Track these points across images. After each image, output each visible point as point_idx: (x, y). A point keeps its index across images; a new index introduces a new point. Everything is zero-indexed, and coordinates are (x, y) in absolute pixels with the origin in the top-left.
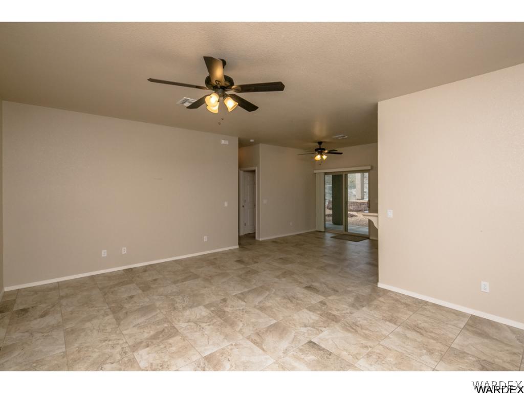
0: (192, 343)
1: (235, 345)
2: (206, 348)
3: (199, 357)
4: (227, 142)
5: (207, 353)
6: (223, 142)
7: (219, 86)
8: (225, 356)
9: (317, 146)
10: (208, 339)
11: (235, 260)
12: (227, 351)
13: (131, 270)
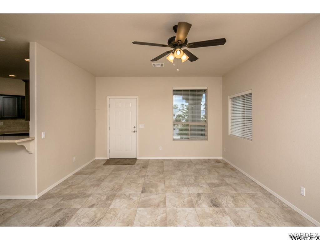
0: (197, 218)
1: (175, 206)
2: (191, 212)
3: (197, 209)
5: (192, 209)
8: (184, 204)
10: (186, 217)
12: (181, 205)
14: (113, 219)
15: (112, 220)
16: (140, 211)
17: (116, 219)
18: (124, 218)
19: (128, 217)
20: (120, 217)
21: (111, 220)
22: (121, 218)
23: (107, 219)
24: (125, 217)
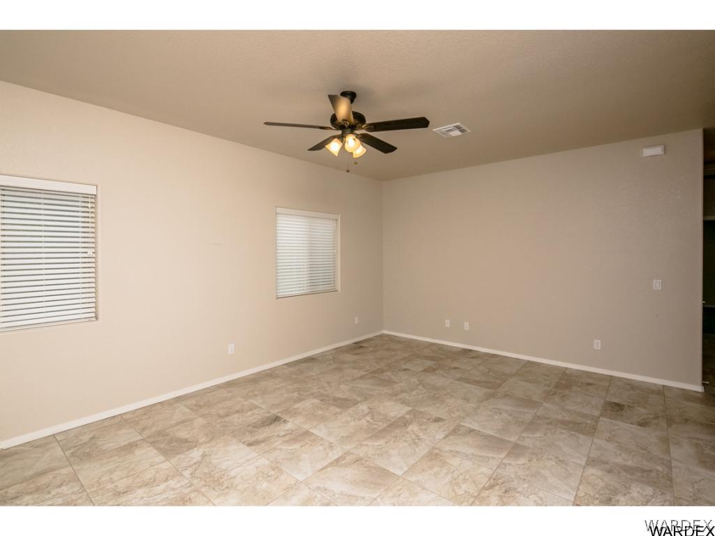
4: (658, 151)
6: (648, 152)
7: (346, 126)
14: (461, 477)
15: (465, 476)
16: (401, 468)
17: (456, 474)
18: (439, 469)
19: (431, 468)
20: (446, 474)
21: (467, 477)
22: (445, 471)
23: (474, 482)
24: (436, 469)
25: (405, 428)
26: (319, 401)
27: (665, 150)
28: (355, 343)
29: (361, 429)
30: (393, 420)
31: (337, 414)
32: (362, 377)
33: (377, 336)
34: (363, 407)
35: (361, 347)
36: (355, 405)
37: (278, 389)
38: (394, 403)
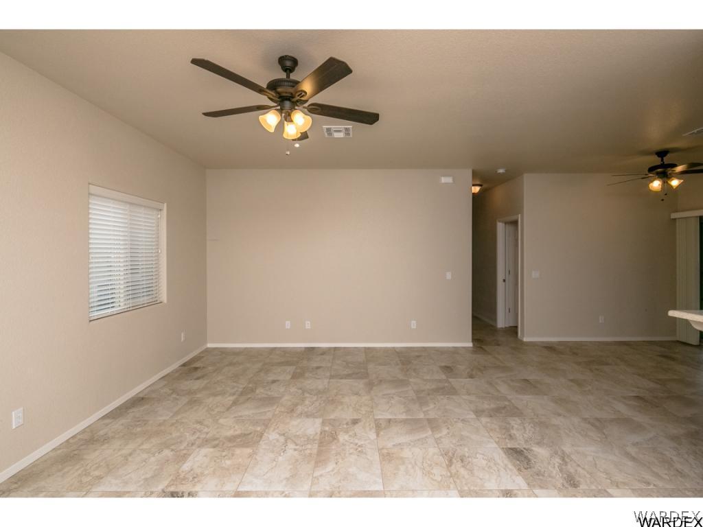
4: (449, 180)
6: (444, 180)
9: (656, 161)
11: (443, 364)
13: (313, 348)
25: (336, 441)
26: (212, 450)
27: (454, 180)
28: (184, 365)
29: (297, 460)
30: (317, 437)
31: (250, 456)
32: (235, 403)
33: (202, 352)
34: (272, 435)
35: (196, 369)
36: (261, 437)
37: (130, 454)
38: (299, 420)
